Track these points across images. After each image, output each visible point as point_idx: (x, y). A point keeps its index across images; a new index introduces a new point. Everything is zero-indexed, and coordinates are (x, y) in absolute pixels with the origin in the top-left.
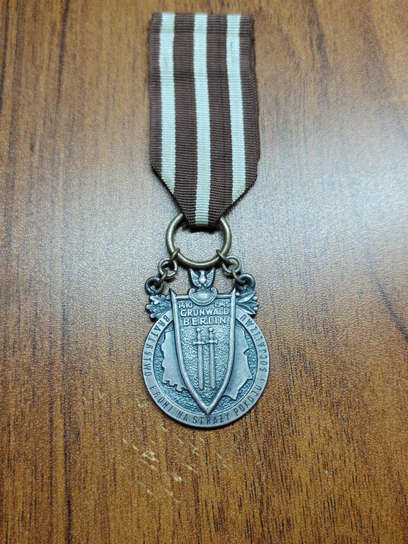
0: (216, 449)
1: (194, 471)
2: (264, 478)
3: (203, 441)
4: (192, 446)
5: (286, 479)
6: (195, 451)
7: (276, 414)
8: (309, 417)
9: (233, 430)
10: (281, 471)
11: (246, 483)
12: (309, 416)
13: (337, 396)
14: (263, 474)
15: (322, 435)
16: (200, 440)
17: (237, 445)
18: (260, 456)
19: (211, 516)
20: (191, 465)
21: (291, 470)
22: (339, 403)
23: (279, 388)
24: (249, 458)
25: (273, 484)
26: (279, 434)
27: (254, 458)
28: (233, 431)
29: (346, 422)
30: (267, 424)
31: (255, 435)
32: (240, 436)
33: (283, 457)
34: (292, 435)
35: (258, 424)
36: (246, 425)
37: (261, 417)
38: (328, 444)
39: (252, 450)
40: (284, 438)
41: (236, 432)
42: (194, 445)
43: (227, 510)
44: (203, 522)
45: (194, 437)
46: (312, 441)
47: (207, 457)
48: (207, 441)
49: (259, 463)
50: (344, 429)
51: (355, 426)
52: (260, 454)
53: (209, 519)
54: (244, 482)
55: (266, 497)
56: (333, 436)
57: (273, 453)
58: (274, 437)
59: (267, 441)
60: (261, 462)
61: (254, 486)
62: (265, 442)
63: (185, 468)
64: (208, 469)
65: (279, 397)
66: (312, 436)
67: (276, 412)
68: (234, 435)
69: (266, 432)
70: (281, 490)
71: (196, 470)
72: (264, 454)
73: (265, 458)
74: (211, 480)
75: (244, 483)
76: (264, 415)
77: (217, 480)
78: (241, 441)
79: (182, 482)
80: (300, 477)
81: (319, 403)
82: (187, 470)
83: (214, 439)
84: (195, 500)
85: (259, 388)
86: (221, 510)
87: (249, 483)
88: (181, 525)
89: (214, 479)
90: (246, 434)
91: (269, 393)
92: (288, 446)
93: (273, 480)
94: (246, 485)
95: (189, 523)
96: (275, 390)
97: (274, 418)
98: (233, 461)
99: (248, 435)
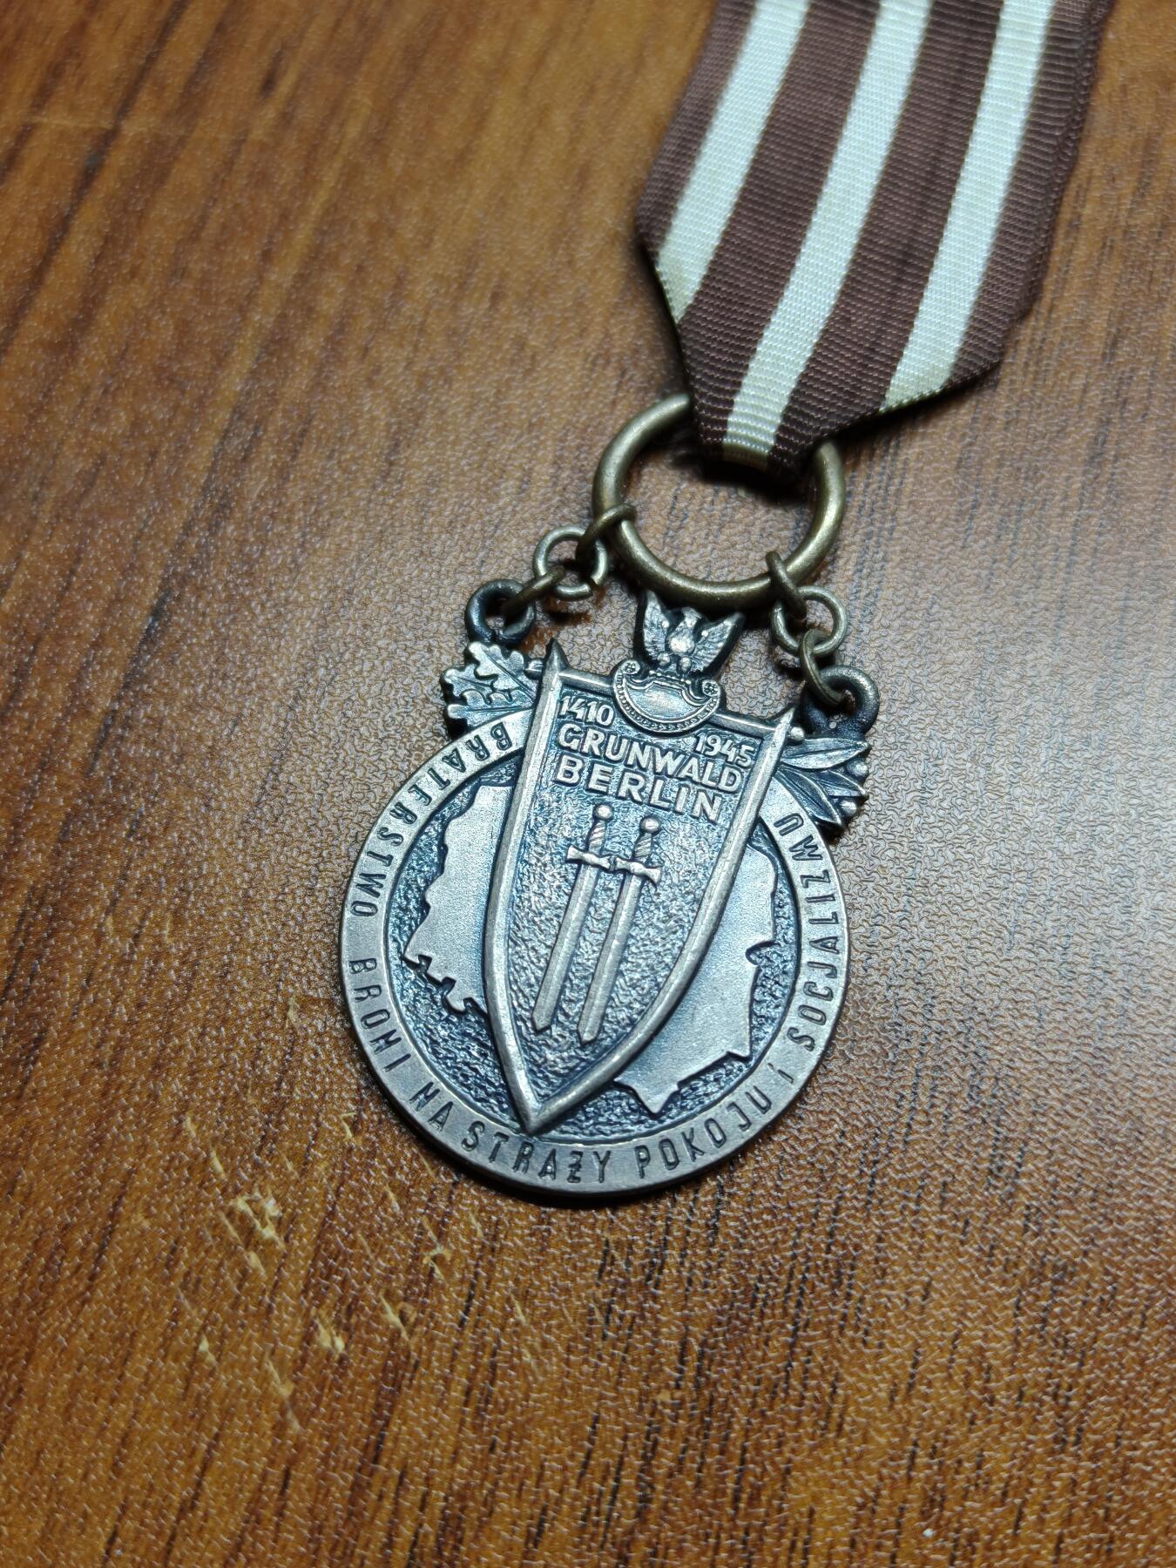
0: (517, 1281)
1: (404, 1334)
2: (666, 1462)
3: (480, 1233)
4: (431, 1234)
5: (753, 1500)
6: (435, 1259)
7: (799, 1231)
8: (927, 1287)
9: (611, 1230)
10: (743, 1462)
11: (588, 1456)
12: (929, 1284)
13: (1068, 1242)
14: (666, 1447)
15: (958, 1378)
16: (468, 1224)
17: (604, 1295)
18: (681, 1371)
19: (406, 1532)
20: (401, 1305)
21: (788, 1471)
22: (1066, 1272)
23: (843, 1134)
24: (633, 1362)
25: (694, 1503)
26: (785, 1313)
27: (653, 1370)
28: (606, 1234)
29: (1073, 1359)
30: (752, 1256)
31: (690, 1282)
32: (628, 1263)
33: (771, 1409)
34: (835, 1333)
35: (712, 1245)
36: (668, 1231)
37: (737, 1219)
38: (972, 1422)
39: (656, 1333)
40: (800, 1333)
41: (618, 1244)
42: (440, 1235)
43: (476, 1538)
44: (366, 1547)
45: (450, 1202)
46: (911, 1386)
47: (470, 1298)
48: (495, 1238)
49: (664, 1396)
50: (1058, 1386)
51: (1107, 1389)
52: (682, 1362)
53: (390, 1544)
54: (581, 1448)
55: (649, 1544)
56: (1001, 1397)
57: (737, 1375)
58: (762, 1316)
59: (729, 1322)
60: (678, 1394)
61: (617, 1480)
62: (720, 1324)
63: (374, 1308)
64: (457, 1346)
65: (833, 1167)
66: (915, 1365)
67: (799, 1220)
68: (606, 1253)
69: (735, 1286)
70: (718, 1537)
71: (411, 1333)
72: (699, 1371)
73: (698, 1386)
74: (456, 1393)
75: (581, 1455)
76: (750, 1216)
77: (479, 1401)
78: (624, 1286)
79: (342, 1359)
80: (811, 1513)
81: (986, 1248)
82: (377, 1319)
83: (522, 1238)
84: (367, 1446)
85: (763, 1103)
86: (451, 1526)
87: (599, 1458)
88: (278, 1525)
89: (468, 1392)
90: (655, 1267)
91: (797, 1139)
92: (806, 1371)
93: (699, 1484)
94: (585, 1465)
95: (311, 1531)
96: (825, 1137)
97: (784, 1242)
98: (569, 1350)
99: (660, 1272)
